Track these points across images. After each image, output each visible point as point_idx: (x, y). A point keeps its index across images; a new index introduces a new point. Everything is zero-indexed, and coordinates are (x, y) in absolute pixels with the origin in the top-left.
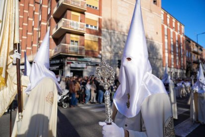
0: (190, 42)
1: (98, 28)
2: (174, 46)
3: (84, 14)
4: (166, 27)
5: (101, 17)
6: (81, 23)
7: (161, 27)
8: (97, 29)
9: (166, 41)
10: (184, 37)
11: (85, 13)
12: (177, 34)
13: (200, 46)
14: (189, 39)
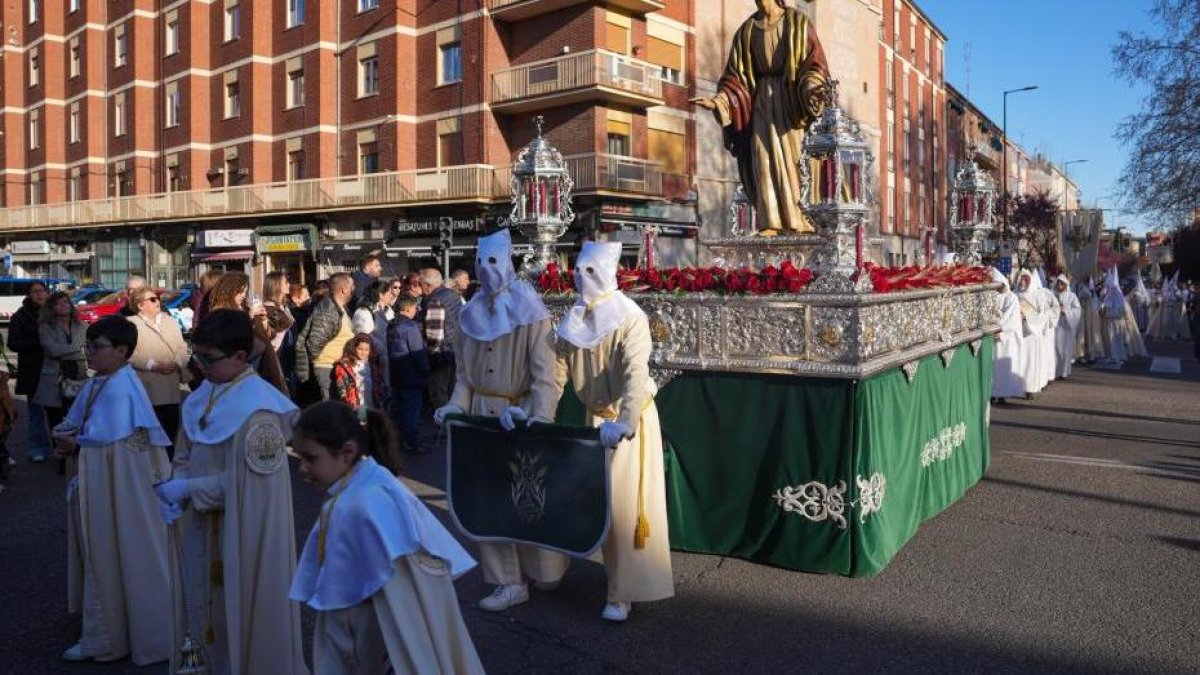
0: (960, 112)
1: (682, 76)
2: (912, 135)
3: (644, 20)
4: (890, 53)
5: (693, 30)
6: (634, 60)
7: (876, 56)
8: (682, 82)
9: (890, 115)
10: (944, 92)
11: (649, 16)
12: (922, 78)
13: (996, 129)
14: (960, 97)
